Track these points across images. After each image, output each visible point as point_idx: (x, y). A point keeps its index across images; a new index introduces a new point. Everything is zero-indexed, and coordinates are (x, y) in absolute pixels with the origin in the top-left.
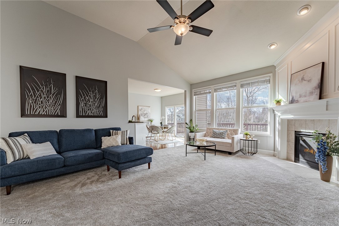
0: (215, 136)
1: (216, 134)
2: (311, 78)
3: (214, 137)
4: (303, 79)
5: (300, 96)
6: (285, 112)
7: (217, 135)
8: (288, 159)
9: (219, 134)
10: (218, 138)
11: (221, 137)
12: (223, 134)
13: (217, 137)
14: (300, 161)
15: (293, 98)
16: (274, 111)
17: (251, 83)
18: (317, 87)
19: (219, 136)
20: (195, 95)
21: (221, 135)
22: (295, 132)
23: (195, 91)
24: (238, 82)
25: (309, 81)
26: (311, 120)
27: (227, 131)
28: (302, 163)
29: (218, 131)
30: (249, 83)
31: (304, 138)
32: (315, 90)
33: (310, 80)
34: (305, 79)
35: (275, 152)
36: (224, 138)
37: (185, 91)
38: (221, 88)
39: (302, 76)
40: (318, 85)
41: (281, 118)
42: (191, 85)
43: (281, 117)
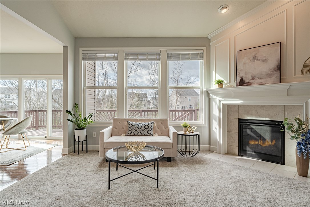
0: (136, 132)
1: (136, 129)
2: (266, 58)
3: (133, 134)
4: (255, 58)
5: (253, 78)
6: (227, 96)
7: (139, 131)
8: (228, 153)
9: (143, 129)
10: (141, 135)
11: (146, 134)
12: (150, 129)
13: (139, 134)
14: (247, 154)
15: (242, 79)
16: (208, 94)
17: (182, 54)
18: (276, 69)
19: (143, 132)
20: (84, 59)
21: (146, 130)
22: (239, 119)
23: (84, 52)
24: (164, 51)
25: (263, 61)
26: (262, 106)
27: (153, 123)
28: (251, 156)
29: (137, 123)
30: (179, 54)
31: (253, 127)
32: (273, 71)
33: (265, 60)
34: (259, 59)
35: (211, 146)
36: (151, 135)
37: (65, 48)
38: (136, 54)
39: (253, 54)
40: (277, 67)
41: (222, 104)
42: (76, 39)
43: (222, 102)
